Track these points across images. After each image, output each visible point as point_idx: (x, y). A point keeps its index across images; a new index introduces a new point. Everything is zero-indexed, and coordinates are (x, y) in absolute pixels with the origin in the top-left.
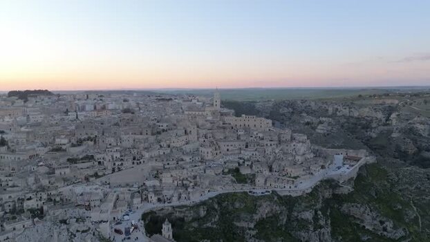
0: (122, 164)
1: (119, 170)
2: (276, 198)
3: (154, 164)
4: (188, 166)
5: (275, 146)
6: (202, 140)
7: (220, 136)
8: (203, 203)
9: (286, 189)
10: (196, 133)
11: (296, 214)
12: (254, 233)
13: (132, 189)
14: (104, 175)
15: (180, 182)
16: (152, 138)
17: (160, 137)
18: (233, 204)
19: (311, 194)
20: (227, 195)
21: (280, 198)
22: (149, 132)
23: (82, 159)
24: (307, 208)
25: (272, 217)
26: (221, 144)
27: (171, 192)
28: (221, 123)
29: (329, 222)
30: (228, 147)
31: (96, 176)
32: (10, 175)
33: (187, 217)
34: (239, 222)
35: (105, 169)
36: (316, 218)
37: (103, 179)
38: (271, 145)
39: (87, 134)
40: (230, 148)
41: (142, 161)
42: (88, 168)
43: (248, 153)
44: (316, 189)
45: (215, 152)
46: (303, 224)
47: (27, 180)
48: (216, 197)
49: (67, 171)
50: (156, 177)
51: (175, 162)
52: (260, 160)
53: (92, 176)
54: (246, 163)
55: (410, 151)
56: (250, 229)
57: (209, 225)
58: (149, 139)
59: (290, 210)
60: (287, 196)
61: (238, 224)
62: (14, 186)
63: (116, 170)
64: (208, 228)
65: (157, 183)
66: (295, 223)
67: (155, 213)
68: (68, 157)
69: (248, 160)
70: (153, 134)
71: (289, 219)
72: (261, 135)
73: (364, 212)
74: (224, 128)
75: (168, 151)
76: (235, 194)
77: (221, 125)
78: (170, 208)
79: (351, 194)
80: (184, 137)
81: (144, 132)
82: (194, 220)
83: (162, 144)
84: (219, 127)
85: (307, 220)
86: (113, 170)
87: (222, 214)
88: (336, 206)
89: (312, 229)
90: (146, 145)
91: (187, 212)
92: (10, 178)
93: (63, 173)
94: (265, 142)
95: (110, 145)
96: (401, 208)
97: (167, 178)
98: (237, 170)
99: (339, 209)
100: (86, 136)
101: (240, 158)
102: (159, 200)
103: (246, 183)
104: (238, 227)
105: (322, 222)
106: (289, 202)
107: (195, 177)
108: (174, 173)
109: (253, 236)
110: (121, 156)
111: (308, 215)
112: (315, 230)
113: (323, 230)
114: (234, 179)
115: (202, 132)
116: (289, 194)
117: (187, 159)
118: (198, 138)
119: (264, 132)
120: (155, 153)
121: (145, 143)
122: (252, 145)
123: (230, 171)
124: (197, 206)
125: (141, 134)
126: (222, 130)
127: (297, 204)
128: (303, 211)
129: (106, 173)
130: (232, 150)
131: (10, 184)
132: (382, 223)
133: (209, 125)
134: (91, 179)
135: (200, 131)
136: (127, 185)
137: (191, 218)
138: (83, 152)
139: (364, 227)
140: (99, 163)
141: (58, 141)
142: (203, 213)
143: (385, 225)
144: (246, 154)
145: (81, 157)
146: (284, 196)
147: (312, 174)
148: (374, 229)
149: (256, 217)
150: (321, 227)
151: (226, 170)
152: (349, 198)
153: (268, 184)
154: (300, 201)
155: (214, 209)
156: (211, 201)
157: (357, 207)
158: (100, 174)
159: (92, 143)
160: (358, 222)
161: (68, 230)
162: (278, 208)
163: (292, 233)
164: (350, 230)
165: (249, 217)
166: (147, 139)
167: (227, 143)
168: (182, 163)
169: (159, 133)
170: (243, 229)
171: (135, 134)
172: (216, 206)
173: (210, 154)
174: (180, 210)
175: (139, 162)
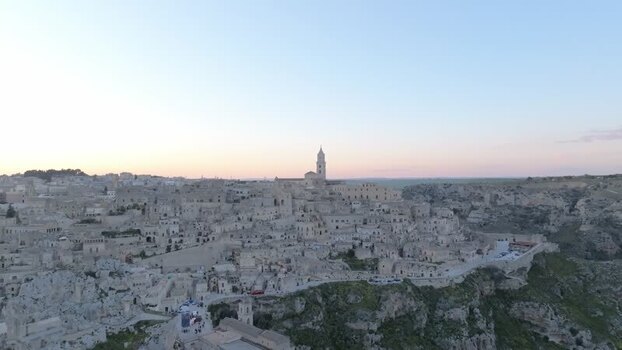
0: (181, 241)
1: (177, 248)
2: (410, 289)
3: (228, 241)
4: (278, 245)
5: (406, 223)
6: (299, 214)
7: (325, 208)
8: (301, 294)
9: (424, 278)
10: (290, 204)
11: (440, 313)
12: (378, 337)
13: (194, 275)
14: (155, 254)
15: (267, 267)
16: (226, 207)
17: (237, 207)
18: (345, 298)
19: (463, 285)
20: (336, 285)
21: (416, 289)
22: (223, 199)
23: (124, 233)
24: (458, 303)
25: (404, 316)
26: (328, 219)
27: (253, 279)
28: (328, 193)
29: (492, 325)
30: (337, 224)
31: (143, 255)
32: (17, 251)
33: (276, 312)
34: (355, 322)
35: (156, 247)
36: (471, 319)
37: (153, 260)
38: (401, 221)
39: (132, 200)
40: (341, 225)
41: (210, 237)
42: (131, 244)
43: (367, 231)
44: (470, 279)
45: (318, 230)
46: (453, 328)
47: (41, 257)
48: (320, 287)
49: (101, 246)
50: (231, 259)
51: (259, 239)
52: (385, 241)
53: (137, 256)
54: (365, 244)
55: (609, 250)
56: (371, 332)
57: (309, 325)
58: (223, 208)
59: (433, 308)
60: (426, 287)
61: (353, 325)
62: (22, 265)
63: (173, 248)
64: (307, 329)
65: (231, 267)
66: (440, 327)
67: (229, 306)
68: (103, 230)
69: (367, 241)
70: (228, 202)
71: (430, 321)
72: (385, 207)
73: (545, 316)
74: (331, 200)
75: (250, 225)
76: (347, 284)
77: (328, 195)
79: (523, 290)
80: (274, 209)
81: (216, 199)
82: (287, 317)
83: (240, 216)
84: (324, 199)
85: (458, 322)
86: (169, 249)
87: (328, 312)
88: (502, 306)
89: (466, 334)
90: (218, 217)
91: (276, 306)
92: (17, 255)
93: (94, 250)
94: (392, 216)
95: (165, 215)
96: (601, 314)
97: (247, 260)
98: (351, 254)
99: (506, 312)
100: (131, 204)
101: (356, 239)
102: (235, 290)
103: (365, 269)
104: (352, 330)
105: (481, 325)
106: (430, 297)
107: (289, 261)
108: (257, 254)
109: (377, 343)
110: (181, 231)
111: (460, 314)
112: (471, 336)
113: (482, 337)
114: (347, 265)
115: (300, 203)
116: (429, 284)
117: (278, 236)
118: (293, 211)
119: (390, 204)
120: (230, 226)
121: (215, 213)
122: (373, 221)
123: (340, 255)
124: (292, 297)
125: (211, 201)
126: (329, 202)
127: (442, 299)
128: (452, 308)
129: (158, 252)
130: (344, 228)
131: (17, 261)
132: (574, 332)
133: (309, 196)
134: (135, 260)
135: (297, 202)
136: (188, 270)
137: (282, 315)
138: (125, 224)
139: (546, 338)
140: (148, 239)
141: (89, 210)
142: (299, 307)
143: (578, 336)
144: (365, 233)
145: (122, 230)
146: (422, 287)
147: (463, 260)
148: (562, 342)
149: (381, 316)
150: (480, 332)
151: (335, 254)
152: (521, 295)
153: (398, 271)
154: (447, 294)
155: (317, 303)
156: (311, 291)
157: (533, 307)
158: (148, 253)
159: (140, 212)
160: (537, 331)
161: (97, 285)
162: (413, 303)
163: (436, 340)
164: (525, 341)
165: (370, 315)
166: (219, 207)
167: (337, 218)
168: (269, 241)
169: (237, 201)
170: (361, 333)
171: (202, 201)
172: (320, 300)
173: (310, 232)
174: (266, 302)
175: (206, 238)
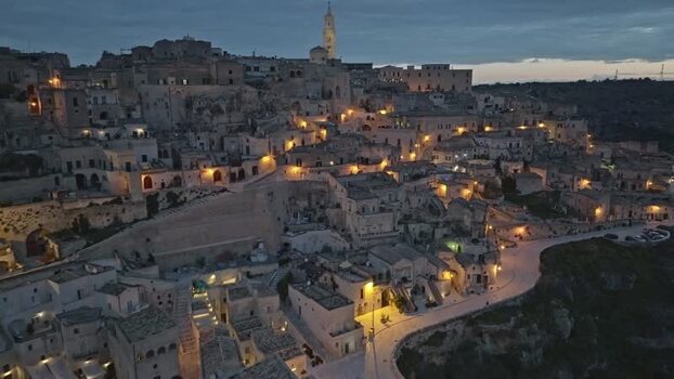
0: (177, 182)
1: (175, 202)
13: (254, 270)
22: (238, 78)
31: (85, 230)
33: (527, 348)
35: (118, 201)
40: (443, 134)
42: (37, 200)
54: (510, 167)
63: (163, 203)
78: (460, 327)
86: (153, 206)
90: (237, 118)
91: (522, 331)
95: (103, 116)
98: (507, 186)
121: (230, 110)
129: (126, 218)
135: (356, 92)
153: (623, 212)
158: (100, 222)
166: (238, 96)
175: (235, 170)
